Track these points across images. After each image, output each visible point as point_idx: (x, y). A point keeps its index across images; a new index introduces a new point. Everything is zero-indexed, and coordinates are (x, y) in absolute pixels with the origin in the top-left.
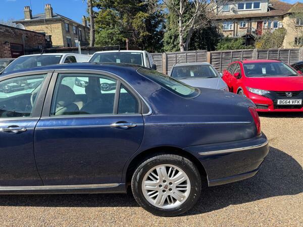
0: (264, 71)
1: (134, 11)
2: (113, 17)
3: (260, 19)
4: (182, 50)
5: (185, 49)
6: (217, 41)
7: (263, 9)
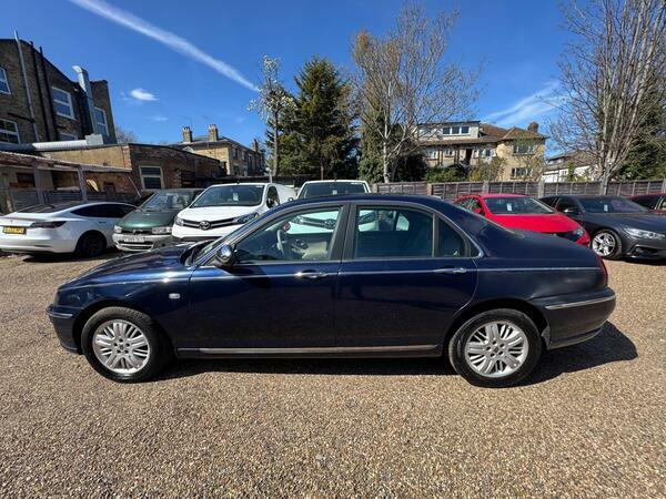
0: (509, 208)
1: (323, 136)
2: (298, 142)
3: (469, 147)
4: (387, 181)
5: (390, 181)
6: (424, 172)
7: (473, 133)
